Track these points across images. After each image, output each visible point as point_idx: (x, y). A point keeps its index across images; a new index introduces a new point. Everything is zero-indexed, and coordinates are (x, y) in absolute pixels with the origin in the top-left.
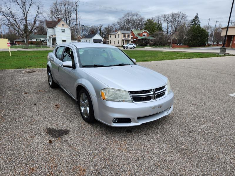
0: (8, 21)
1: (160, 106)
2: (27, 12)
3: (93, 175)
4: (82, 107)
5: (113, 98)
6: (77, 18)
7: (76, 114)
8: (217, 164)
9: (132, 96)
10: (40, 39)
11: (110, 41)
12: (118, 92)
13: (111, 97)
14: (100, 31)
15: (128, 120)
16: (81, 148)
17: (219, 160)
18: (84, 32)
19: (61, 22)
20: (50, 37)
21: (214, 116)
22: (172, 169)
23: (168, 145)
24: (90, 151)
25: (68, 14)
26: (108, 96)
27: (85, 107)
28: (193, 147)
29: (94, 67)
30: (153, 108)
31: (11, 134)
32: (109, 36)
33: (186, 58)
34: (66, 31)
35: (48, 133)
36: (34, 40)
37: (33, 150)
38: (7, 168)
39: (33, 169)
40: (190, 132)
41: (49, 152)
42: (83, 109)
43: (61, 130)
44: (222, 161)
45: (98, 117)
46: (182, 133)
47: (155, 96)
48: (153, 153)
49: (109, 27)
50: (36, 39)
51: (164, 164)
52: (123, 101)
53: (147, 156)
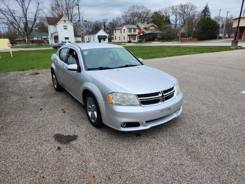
0: (7, 20)
1: (169, 109)
2: (27, 9)
3: (103, 181)
4: (89, 111)
5: (121, 102)
6: (79, 13)
7: (83, 119)
8: (228, 166)
9: (140, 99)
10: (42, 37)
11: (116, 36)
12: (125, 96)
13: (119, 102)
14: (105, 26)
15: (137, 124)
16: (90, 154)
17: (229, 161)
18: (87, 28)
19: (63, 19)
20: (52, 35)
21: (224, 116)
22: (182, 173)
23: (178, 148)
24: (99, 156)
25: (70, 9)
26: (116, 100)
27: (92, 112)
28: (202, 149)
29: (100, 70)
30: (162, 111)
31: (19, 142)
32: (114, 31)
33: (195, 53)
34: (68, 28)
35: (56, 139)
36: (35, 39)
37: (42, 157)
38: (18, 176)
39: (43, 177)
40: (200, 134)
41: (58, 159)
42: (90, 113)
43: (69, 136)
44: (233, 163)
45: (105, 122)
46: (192, 135)
47: (163, 99)
48: (162, 157)
49: (113, 21)
50: (38, 38)
51: (174, 167)
52: (131, 105)
53: (157, 160)
